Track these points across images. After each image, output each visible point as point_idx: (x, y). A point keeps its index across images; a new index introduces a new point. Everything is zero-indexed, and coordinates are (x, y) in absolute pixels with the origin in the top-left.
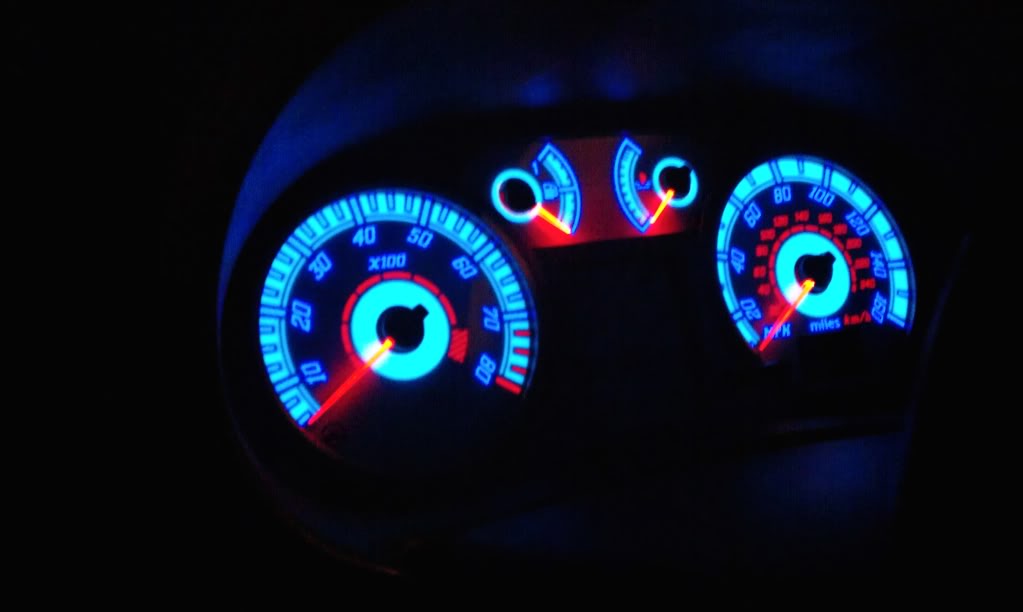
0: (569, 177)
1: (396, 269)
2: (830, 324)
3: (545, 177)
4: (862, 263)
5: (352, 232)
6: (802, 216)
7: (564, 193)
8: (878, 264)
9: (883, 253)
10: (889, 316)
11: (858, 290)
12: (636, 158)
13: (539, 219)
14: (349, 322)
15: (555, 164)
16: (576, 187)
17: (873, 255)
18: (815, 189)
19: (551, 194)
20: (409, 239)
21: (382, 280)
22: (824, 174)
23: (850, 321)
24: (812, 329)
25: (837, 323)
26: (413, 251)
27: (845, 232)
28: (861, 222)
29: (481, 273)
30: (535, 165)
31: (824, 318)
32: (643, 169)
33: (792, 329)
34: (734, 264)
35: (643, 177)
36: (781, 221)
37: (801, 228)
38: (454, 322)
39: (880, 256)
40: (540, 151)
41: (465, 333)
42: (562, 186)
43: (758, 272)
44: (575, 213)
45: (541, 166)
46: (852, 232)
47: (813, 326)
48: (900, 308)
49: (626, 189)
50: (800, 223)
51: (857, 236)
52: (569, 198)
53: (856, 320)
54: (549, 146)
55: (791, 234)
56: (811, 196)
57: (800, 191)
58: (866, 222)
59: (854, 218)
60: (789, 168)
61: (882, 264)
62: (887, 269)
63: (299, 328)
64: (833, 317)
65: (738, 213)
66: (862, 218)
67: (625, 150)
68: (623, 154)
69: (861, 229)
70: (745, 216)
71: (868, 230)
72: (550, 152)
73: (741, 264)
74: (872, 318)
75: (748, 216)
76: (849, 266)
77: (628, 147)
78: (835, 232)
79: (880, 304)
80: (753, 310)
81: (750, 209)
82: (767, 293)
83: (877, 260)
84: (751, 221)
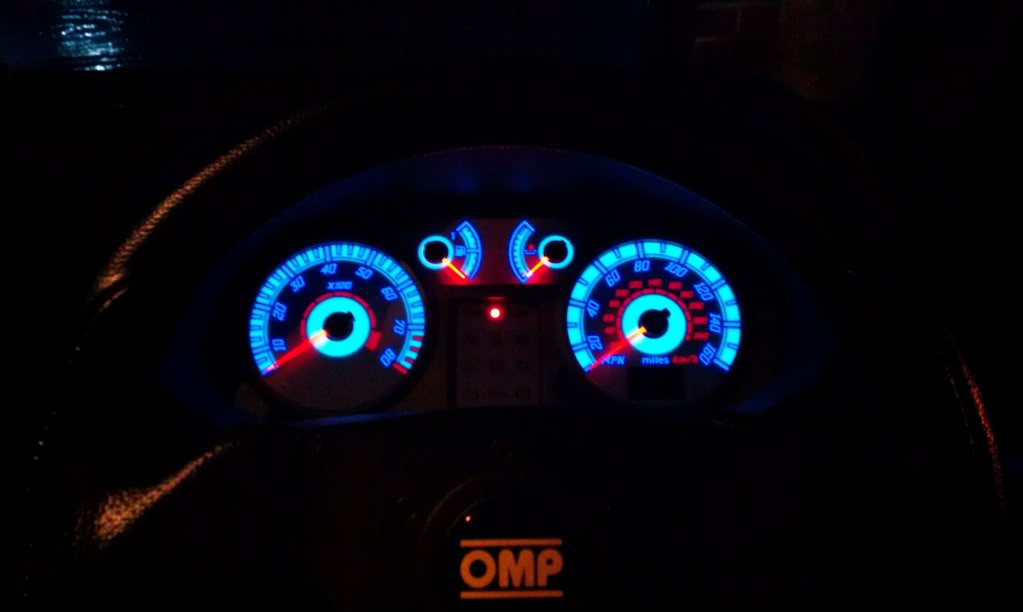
0: (476, 244)
1: (344, 290)
2: (660, 361)
3: (459, 242)
4: (700, 320)
5: (321, 266)
6: (656, 282)
7: (469, 253)
8: (715, 322)
9: (721, 316)
10: (716, 362)
11: (692, 340)
12: (530, 233)
13: (448, 268)
14: (306, 319)
15: (468, 234)
16: (479, 251)
17: (712, 315)
18: (671, 264)
19: (460, 252)
20: (357, 273)
21: (334, 296)
22: (682, 254)
23: (678, 360)
24: (643, 362)
25: (667, 361)
26: (358, 282)
27: (691, 297)
28: (708, 290)
29: (399, 298)
30: (453, 234)
31: (660, 356)
32: (533, 242)
33: (626, 361)
34: (589, 310)
35: (531, 247)
36: (636, 284)
37: (652, 290)
38: (374, 326)
39: (719, 316)
40: (460, 223)
41: (380, 334)
42: (470, 248)
43: (607, 318)
44: (474, 267)
45: (457, 235)
46: (697, 297)
47: (645, 360)
48: (727, 356)
49: (517, 254)
50: (652, 287)
51: (700, 300)
52: (473, 257)
53: (683, 360)
54: (466, 223)
55: (643, 294)
56: (666, 269)
57: (658, 264)
58: (712, 291)
59: (702, 287)
60: (652, 248)
61: (718, 323)
62: (722, 326)
63: (277, 318)
64: (663, 356)
65: (602, 276)
66: (709, 288)
67: (522, 228)
68: (520, 230)
69: (705, 296)
70: (607, 279)
71: (712, 297)
72: (466, 226)
73: (596, 311)
74: (699, 360)
75: (609, 279)
76: (688, 321)
77: (525, 226)
78: (682, 296)
79: (710, 351)
80: (597, 343)
81: (612, 274)
82: (612, 333)
83: (714, 319)
84: (611, 283)
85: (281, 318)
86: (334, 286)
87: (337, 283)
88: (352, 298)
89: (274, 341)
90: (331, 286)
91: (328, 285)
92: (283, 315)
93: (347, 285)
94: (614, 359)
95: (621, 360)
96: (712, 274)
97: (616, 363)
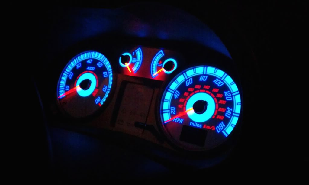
0: (141, 58)
1: (91, 71)
2: (198, 125)
3: (135, 56)
4: (222, 110)
5: (87, 60)
6: (207, 87)
8: (229, 112)
10: (223, 132)
11: (215, 118)
12: (162, 56)
14: (77, 80)
15: (139, 54)
16: (141, 61)
17: (228, 108)
18: (217, 79)
19: (134, 61)
20: (97, 65)
22: (224, 75)
23: (206, 127)
24: (190, 124)
25: (201, 126)
26: (97, 67)
27: (221, 97)
28: (230, 95)
29: (108, 77)
30: (134, 53)
31: (198, 123)
32: (162, 60)
33: (183, 122)
34: (175, 95)
35: (161, 62)
36: (198, 87)
37: (205, 91)
38: (97, 87)
39: (231, 110)
40: (138, 48)
41: (98, 90)
42: (138, 60)
43: (181, 100)
44: (137, 68)
45: (135, 53)
46: (224, 98)
47: (191, 124)
48: (229, 130)
49: (154, 65)
50: (205, 89)
51: (225, 100)
52: (138, 63)
53: (208, 127)
54: (140, 48)
56: (214, 81)
57: (211, 79)
58: (232, 96)
59: (228, 93)
60: (211, 70)
62: (232, 115)
63: (69, 78)
64: (200, 123)
65: (185, 80)
66: (232, 94)
67: (159, 54)
69: (228, 98)
71: (231, 99)
72: (139, 50)
73: (177, 96)
74: (216, 129)
75: (187, 82)
76: (216, 109)
77: (161, 53)
78: (217, 96)
79: (222, 126)
80: (174, 111)
81: (189, 80)
82: (181, 107)
83: (229, 110)
84: (188, 84)
87: (90, 67)
88: (93, 74)
89: (66, 86)
91: (87, 68)
92: (71, 77)
93: (93, 69)
95: (181, 121)
96: (234, 88)
97: (179, 122)
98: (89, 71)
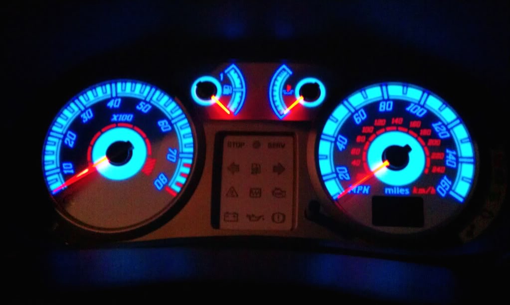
0: (241, 83)
1: (126, 122)
2: (402, 191)
3: (226, 82)
4: (438, 156)
5: (108, 100)
6: (399, 121)
7: (235, 92)
8: (451, 157)
9: (457, 151)
10: (451, 193)
11: (430, 172)
12: (288, 76)
13: (216, 105)
14: (92, 146)
15: (235, 76)
16: (244, 90)
17: (448, 151)
18: (412, 105)
19: (227, 91)
20: (138, 107)
21: (117, 126)
22: (422, 96)
23: (418, 191)
24: (386, 192)
25: (407, 192)
27: (429, 134)
28: (444, 129)
29: (173, 129)
30: (222, 75)
31: (400, 187)
32: (291, 83)
33: (370, 191)
35: (289, 87)
36: (381, 122)
37: (395, 128)
38: (150, 154)
39: (454, 153)
40: (228, 66)
41: (155, 160)
42: (235, 87)
43: (354, 151)
44: (239, 104)
45: (226, 77)
46: (434, 135)
47: (388, 191)
48: (462, 189)
49: (276, 93)
50: (394, 125)
51: (438, 138)
52: (238, 95)
53: (422, 191)
54: (233, 66)
55: (386, 131)
56: (408, 109)
57: (400, 105)
58: (448, 130)
59: (440, 126)
60: (395, 91)
61: (454, 158)
62: (457, 162)
63: (68, 145)
64: (404, 187)
65: (350, 114)
66: (446, 126)
67: (281, 71)
68: (280, 73)
69: (442, 134)
70: (355, 117)
71: (448, 135)
72: (233, 68)
73: (344, 145)
74: (437, 192)
75: (357, 117)
76: (426, 156)
77: (284, 70)
78: (421, 134)
79: (446, 184)
80: (345, 174)
81: (359, 112)
82: (358, 165)
83: (450, 155)
84: (358, 120)
85: (71, 145)
86: (118, 118)
87: (121, 116)
88: (133, 129)
89: (64, 165)
90: (115, 118)
91: (112, 117)
92: (73, 143)
93: (129, 117)
94: (360, 188)
95: (366, 190)
96: (448, 115)
97: (361, 192)
98: (119, 125)
